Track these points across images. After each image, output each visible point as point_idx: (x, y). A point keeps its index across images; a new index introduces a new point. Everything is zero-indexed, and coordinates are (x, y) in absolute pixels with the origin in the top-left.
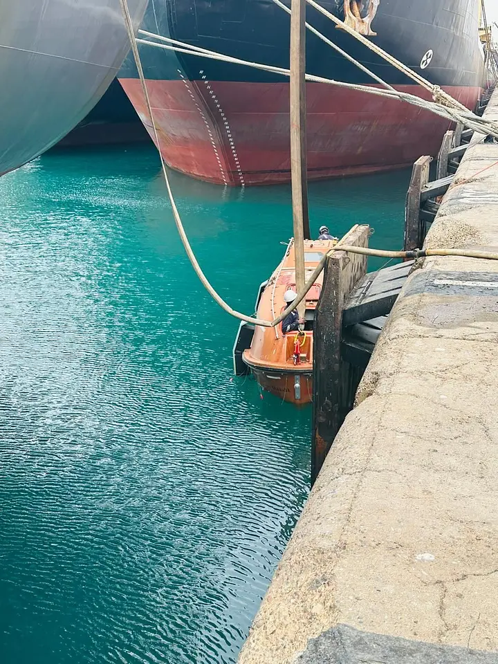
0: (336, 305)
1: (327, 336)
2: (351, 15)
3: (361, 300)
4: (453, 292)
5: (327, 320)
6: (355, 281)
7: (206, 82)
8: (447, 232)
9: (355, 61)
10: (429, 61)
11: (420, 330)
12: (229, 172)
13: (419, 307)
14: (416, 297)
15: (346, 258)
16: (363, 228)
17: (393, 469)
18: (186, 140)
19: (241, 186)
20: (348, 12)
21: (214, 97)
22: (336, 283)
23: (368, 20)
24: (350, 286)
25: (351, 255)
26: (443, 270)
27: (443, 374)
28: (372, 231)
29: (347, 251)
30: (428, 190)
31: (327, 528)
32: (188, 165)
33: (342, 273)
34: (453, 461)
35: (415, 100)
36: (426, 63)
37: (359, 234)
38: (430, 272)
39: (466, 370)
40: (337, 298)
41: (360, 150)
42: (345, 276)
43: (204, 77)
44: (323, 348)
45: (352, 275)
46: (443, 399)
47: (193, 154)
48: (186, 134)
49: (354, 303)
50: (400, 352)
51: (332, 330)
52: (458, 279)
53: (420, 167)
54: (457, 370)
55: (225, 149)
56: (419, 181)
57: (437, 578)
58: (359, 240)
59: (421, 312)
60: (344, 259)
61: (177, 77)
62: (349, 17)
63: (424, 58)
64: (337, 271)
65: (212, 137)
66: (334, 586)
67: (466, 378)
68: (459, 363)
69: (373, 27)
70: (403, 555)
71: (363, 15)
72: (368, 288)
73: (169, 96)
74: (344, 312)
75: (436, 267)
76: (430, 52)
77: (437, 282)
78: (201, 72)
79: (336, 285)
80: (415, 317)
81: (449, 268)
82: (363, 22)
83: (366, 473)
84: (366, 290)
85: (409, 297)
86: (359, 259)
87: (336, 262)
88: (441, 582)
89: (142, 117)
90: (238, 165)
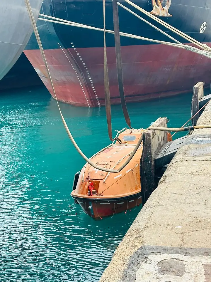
0: (151, 157)
1: (148, 174)
2: (156, 6)
3: (164, 154)
4: (205, 143)
5: (146, 165)
6: (161, 146)
7: (75, 49)
8: (208, 119)
9: (159, 29)
10: (205, 28)
11: (186, 158)
12: (91, 99)
13: (187, 150)
14: (187, 146)
15: (154, 133)
16: (164, 119)
17: (169, 204)
18: (64, 83)
19: (98, 107)
20: (154, 4)
21: (80, 57)
22: (149, 145)
23: (166, 8)
24: (158, 148)
25: (157, 132)
26: (201, 134)
27: (195, 173)
28: (168, 120)
29: (154, 130)
30: (203, 100)
31: (140, 223)
32: (66, 97)
33: (152, 140)
34: (194, 201)
35: (194, 49)
36: (203, 30)
37: (161, 122)
38: (195, 135)
39: (205, 171)
40: (151, 153)
41: (168, 82)
42: (155, 142)
43: (73, 46)
44: (145, 180)
45: (159, 142)
46: (193, 182)
47: (69, 90)
48: (64, 78)
49: (160, 156)
50: (177, 167)
51: (149, 170)
52: (208, 137)
53: (197, 88)
54: (201, 172)
55: (88, 86)
56: (197, 95)
57: (182, 232)
58: (161, 125)
59: (188, 152)
60: (153, 133)
61: (58, 47)
62: (155, 7)
63: (202, 27)
64: (150, 139)
65: (80, 80)
66: (143, 237)
67: (204, 174)
68: (203, 169)
69: (170, 12)
70: (170, 227)
71: (163, 6)
72: (167, 149)
73: (54, 58)
74: (155, 161)
75: (199, 133)
76: (205, 23)
77: (197, 139)
78: (72, 43)
79: (150, 146)
80: (185, 154)
81: (204, 134)
82: (163, 9)
83: (157, 206)
84: (167, 150)
85: (184, 146)
86: (162, 134)
87: (149, 135)
88: (183, 233)
89: (38, 71)
90: (96, 95)
